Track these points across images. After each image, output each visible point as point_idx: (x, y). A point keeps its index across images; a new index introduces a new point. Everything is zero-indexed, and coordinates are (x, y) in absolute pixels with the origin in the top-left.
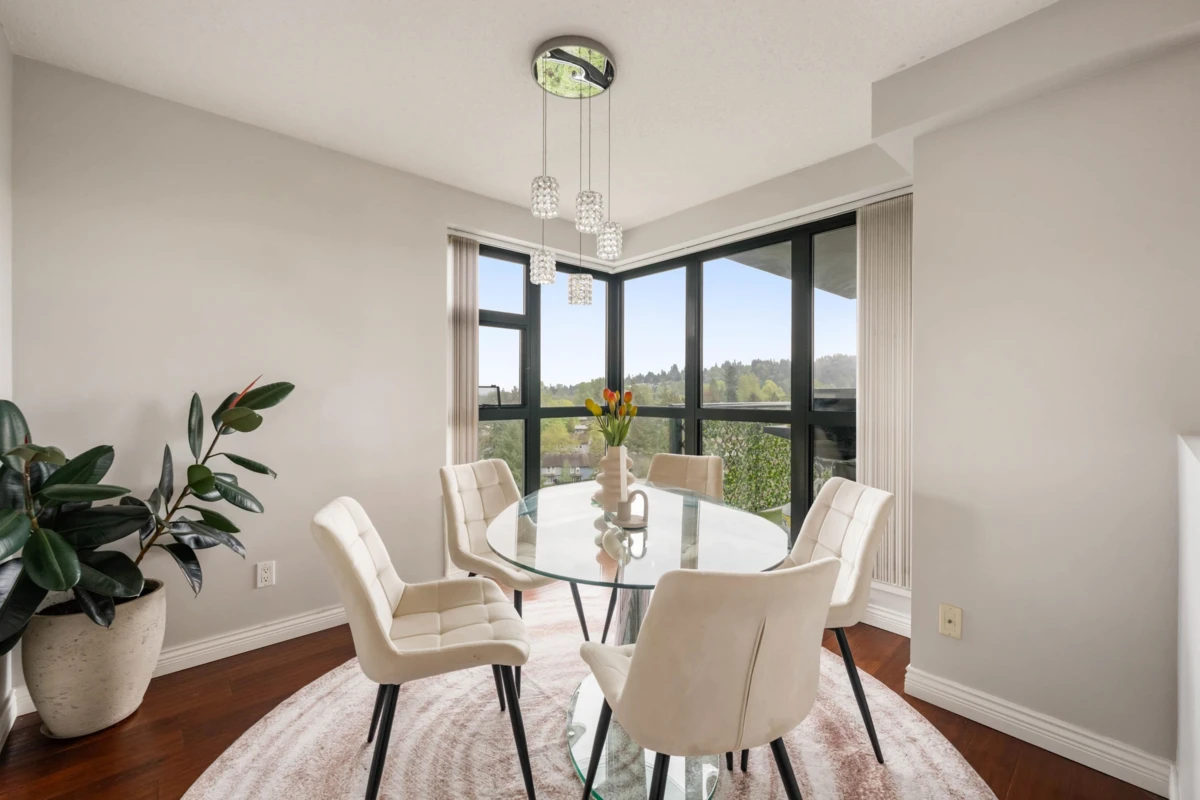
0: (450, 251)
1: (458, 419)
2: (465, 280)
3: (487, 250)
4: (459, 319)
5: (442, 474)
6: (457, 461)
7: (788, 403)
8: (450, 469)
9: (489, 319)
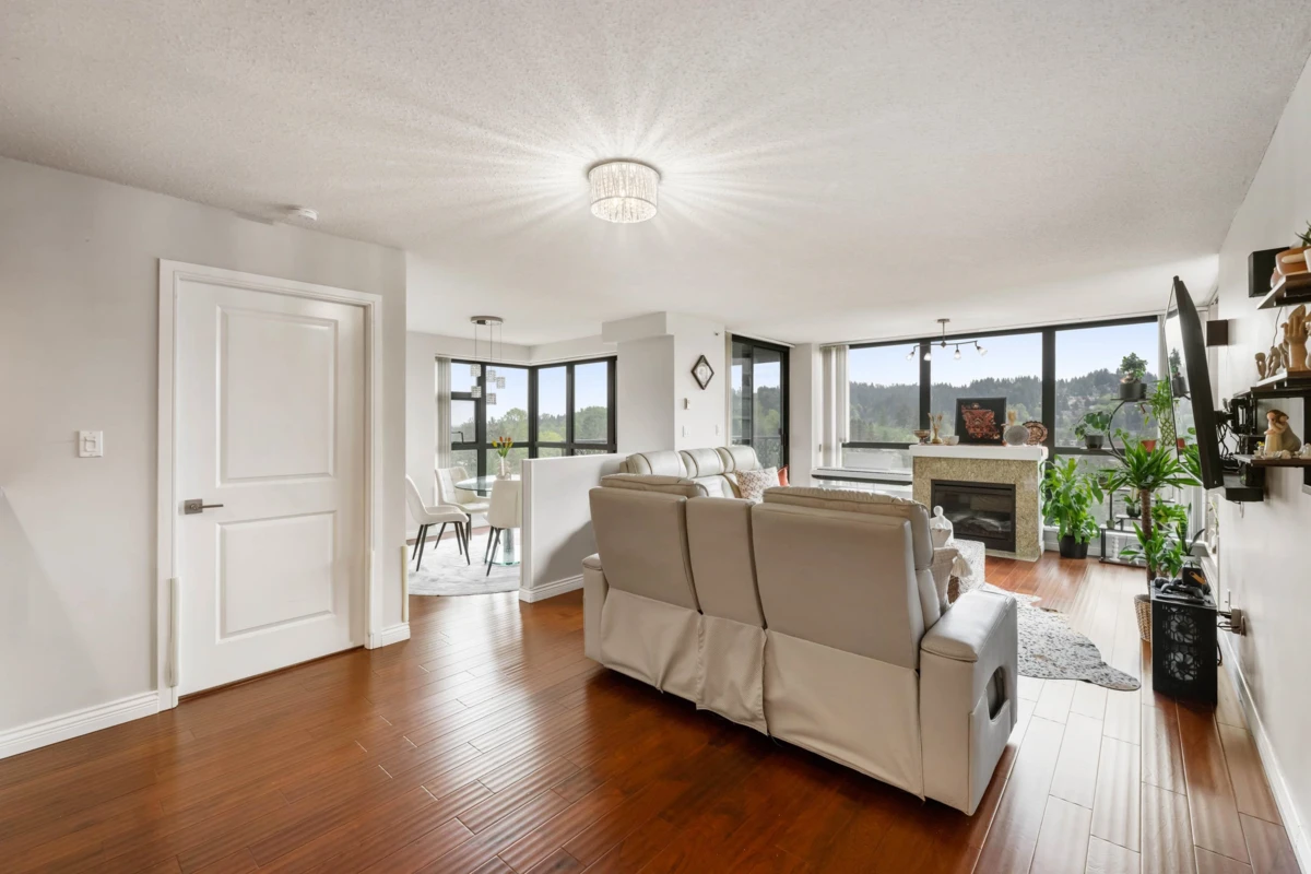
0: (436, 364)
1: (441, 449)
2: (444, 378)
3: (454, 361)
4: (441, 399)
5: (436, 472)
6: (440, 467)
7: (606, 439)
8: (439, 471)
9: (456, 396)
